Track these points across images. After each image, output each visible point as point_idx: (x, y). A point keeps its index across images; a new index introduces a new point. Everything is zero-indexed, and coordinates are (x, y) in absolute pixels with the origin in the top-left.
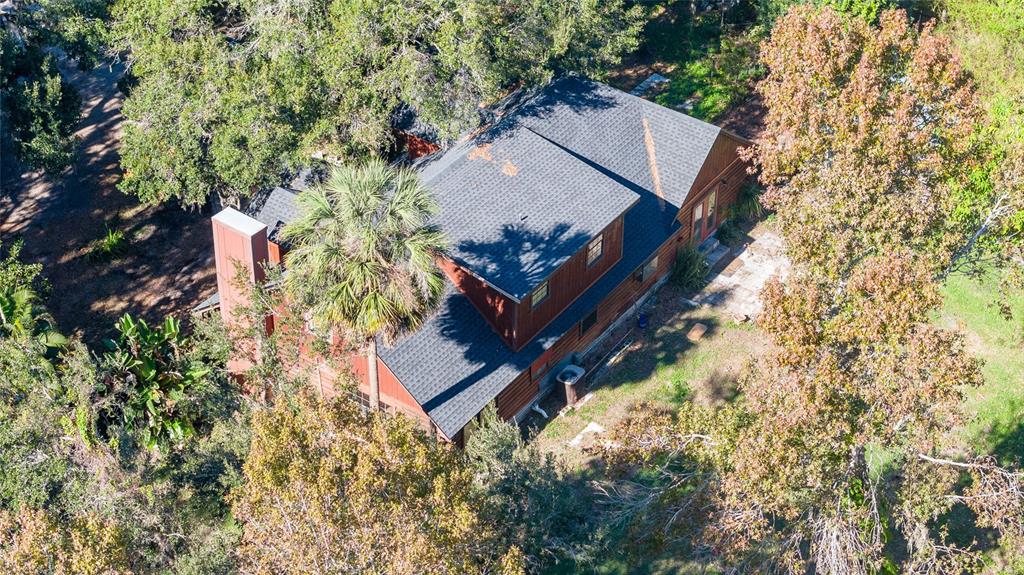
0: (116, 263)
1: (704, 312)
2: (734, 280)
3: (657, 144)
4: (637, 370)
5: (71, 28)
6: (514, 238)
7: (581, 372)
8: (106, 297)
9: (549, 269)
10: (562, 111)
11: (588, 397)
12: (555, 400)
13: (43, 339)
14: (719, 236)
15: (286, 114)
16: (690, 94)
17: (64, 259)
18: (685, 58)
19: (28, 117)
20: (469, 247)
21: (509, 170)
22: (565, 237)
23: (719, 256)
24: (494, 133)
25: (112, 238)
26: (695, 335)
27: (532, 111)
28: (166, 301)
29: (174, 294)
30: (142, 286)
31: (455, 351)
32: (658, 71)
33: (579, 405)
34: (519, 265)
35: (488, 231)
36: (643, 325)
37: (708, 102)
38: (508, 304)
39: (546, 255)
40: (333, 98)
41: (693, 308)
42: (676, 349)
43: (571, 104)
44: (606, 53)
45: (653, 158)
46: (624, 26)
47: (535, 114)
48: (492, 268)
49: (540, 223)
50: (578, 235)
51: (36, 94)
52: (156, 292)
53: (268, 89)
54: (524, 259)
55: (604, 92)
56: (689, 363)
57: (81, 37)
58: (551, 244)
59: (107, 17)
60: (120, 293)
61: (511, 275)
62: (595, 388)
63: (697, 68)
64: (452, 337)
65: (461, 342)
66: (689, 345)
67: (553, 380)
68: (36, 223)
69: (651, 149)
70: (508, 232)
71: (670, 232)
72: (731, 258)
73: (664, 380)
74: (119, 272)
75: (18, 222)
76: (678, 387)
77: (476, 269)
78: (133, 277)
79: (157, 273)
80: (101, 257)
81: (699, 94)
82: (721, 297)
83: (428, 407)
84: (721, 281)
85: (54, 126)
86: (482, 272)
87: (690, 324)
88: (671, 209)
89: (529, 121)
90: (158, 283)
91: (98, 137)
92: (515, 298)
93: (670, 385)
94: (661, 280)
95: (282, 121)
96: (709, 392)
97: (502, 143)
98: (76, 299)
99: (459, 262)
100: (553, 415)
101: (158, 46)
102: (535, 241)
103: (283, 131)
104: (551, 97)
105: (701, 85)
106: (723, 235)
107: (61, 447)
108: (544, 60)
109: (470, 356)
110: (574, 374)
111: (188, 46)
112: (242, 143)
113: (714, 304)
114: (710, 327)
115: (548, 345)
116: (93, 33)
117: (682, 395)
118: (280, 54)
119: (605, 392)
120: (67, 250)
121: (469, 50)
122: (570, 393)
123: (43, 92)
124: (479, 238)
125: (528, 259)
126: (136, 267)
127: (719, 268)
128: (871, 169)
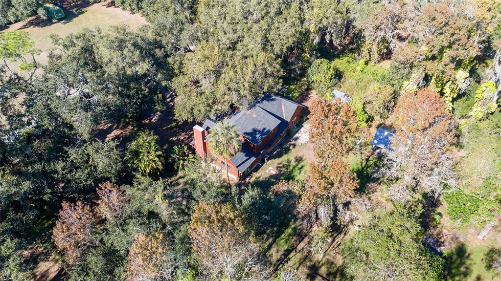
0: (175, 129)
1: (293, 142)
2: (300, 135)
3: (285, 108)
4: (279, 155)
5: (164, 83)
6: (255, 131)
7: (268, 156)
8: (172, 137)
9: (262, 138)
10: (265, 102)
11: (270, 161)
12: (263, 162)
13: (157, 153)
14: (296, 125)
15: (209, 105)
16: (291, 93)
17: (164, 128)
18: (290, 85)
19: (155, 103)
20: (246, 133)
21: (254, 116)
22: (265, 131)
23: (296, 130)
24: (251, 107)
25: (174, 124)
26: (291, 148)
27: (259, 102)
28: (185, 138)
29: (187, 137)
30: (180, 135)
31: (243, 154)
32: (284, 87)
33: (268, 163)
34: (256, 137)
35: (249, 130)
36: (281, 145)
37: (295, 95)
38: (254, 145)
39: (262, 135)
40: (219, 100)
41: (291, 141)
42: (287, 150)
43: (267, 100)
44: (275, 90)
45: (284, 111)
46: (279, 84)
47: (259, 103)
48: (251, 138)
49: (260, 128)
50: (268, 130)
51: (156, 98)
52: (183, 136)
53: (204, 100)
54: (257, 136)
55: (274, 97)
56: (290, 154)
57: (166, 85)
58: (262, 132)
59: (171, 81)
60: (176, 136)
61: (254, 140)
62: (271, 159)
63: (292, 87)
64: (242, 152)
65: (244, 153)
66: (290, 150)
67: (262, 158)
68: (158, 120)
69: (283, 109)
70: (254, 130)
71: (287, 127)
72: (298, 130)
73: (285, 158)
74: (176, 131)
75: (155, 120)
76: (288, 159)
77: (247, 138)
78: (178, 133)
79: (183, 132)
80: (172, 128)
81: (293, 93)
82: (297, 139)
83: (237, 167)
84: (297, 135)
85: (161, 104)
86: (249, 139)
87: (290, 145)
88: (287, 122)
89: (258, 104)
90: (183, 134)
91: (172, 101)
92: (255, 144)
93: (286, 159)
94: (285, 135)
95: (208, 106)
96: (295, 160)
97: (253, 110)
98: (166, 137)
99: (244, 137)
100: (263, 165)
101: (182, 88)
102: (259, 132)
103: (208, 108)
104: (263, 99)
105: (293, 91)
106: (297, 125)
107: (155, 202)
108: (262, 92)
109: (246, 156)
110: (267, 157)
111: (188, 89)
112: (199, 111)
113: (295, 141)
114: (294, 146)
115: (262, 152)
116: (169, 84)
117: (289, 161)
118: (207, 93)
119: (273, 160)
120: (165, 126)
121: (246, 92)
122: (266, 161)
123: (158, 97)
124: (248, 131)
125: (258, 136)
126: (179, 130)
127: (296, 132)
128: (334, 140)
